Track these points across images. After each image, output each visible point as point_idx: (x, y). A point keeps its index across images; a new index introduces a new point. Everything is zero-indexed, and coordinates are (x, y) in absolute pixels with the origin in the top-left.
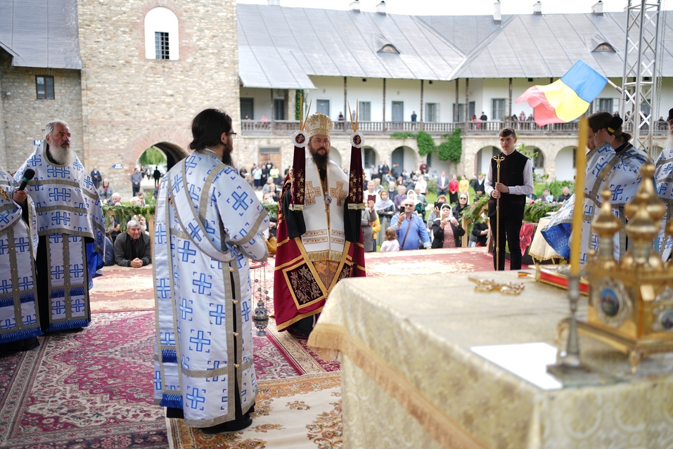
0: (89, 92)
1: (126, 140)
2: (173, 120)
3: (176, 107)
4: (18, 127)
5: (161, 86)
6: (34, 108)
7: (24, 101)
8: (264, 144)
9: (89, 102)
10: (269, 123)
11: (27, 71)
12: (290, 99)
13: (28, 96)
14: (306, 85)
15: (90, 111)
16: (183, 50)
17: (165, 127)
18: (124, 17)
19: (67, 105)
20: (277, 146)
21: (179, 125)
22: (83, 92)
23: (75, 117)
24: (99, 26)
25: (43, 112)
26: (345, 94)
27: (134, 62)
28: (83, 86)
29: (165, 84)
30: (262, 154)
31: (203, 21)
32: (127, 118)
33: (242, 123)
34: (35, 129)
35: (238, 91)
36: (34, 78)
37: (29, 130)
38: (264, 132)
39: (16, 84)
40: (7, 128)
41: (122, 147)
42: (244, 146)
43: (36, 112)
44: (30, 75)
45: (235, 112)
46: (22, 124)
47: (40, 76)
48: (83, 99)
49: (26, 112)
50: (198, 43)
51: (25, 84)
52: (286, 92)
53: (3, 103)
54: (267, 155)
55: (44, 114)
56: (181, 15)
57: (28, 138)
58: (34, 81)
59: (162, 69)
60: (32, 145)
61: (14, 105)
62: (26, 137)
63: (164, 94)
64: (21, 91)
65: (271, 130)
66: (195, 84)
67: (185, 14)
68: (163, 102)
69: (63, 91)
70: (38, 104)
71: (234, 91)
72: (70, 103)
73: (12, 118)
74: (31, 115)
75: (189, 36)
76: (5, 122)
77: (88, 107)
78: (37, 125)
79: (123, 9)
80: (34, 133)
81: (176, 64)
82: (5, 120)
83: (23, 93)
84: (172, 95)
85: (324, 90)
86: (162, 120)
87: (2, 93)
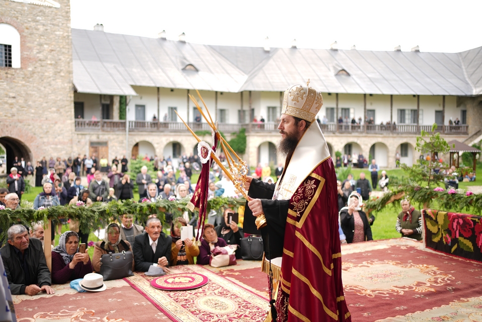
2: (15, 118)
3: (18, 107)
5: (4, 89)
8: (94, 138)
10: (98, 122)
12: (114, 104)
14: (129, 92)
16: (23, 60)
17: (7, 123)
20: (105, 141)
21: (21, 122)
26: (158, 100)
29: (8, 87)
30: (93, 147)
31: (42, 37)
33: (75, 122)
35: (72, 95)
38: (94, 129)
42: (77, 140)
45: (69, 113)
50: (38, 55)
52: (111, 97)
54: (96, 147)
56: (23, 31)
59: (5, 75)
63: (7, 96)
65: (100, 127)
66: (35, 89)
67: (26, 31)
68: (6, 103)
71: (69, 95)
75: (30, 49)
81: (18, 71)
84: (14, 97)
85: (142, 97)
86: (5, 118)
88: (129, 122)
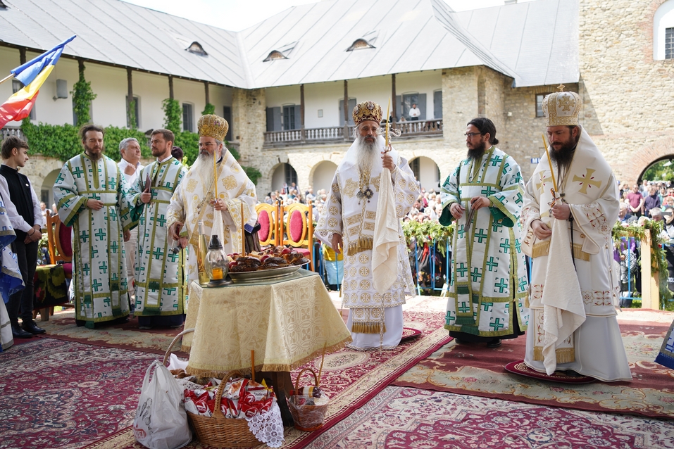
0: (586, 105)
1: (625, 153)
4: (517, 146)
6: (533, 127)
7: (523, 120)
9: (586, 116)
11: (528, 91)
13: (527, 115)
15: (587, 125)
18: (628, 19)
24: (600, 34)
25: (541, 130)
27: (638, 66)
32: (629, 129)
34: (532, 148)
36: (534, 96)
37: (527, 149)
39: (517, 105)
40: (508, 148)
41: (621, 162)
43: (535, 131)
44: (530, 94)
46: (521, 143)
47: (540, 94)
49: (525, 131)
51: (526, 104)
53: (506, 124)
55: (541, 132)
57: (526, 157)
58: (534, 100)
60: (529, 163)
61: (514, 126)
62: (524, 155)
64: (521, 111)
70: (536, 122)
73: (512, 138)
74: (530, 133)
76: (507, 142)
77: (585, 121)
78: (535, 144)
79: (627, 10)
80: (532, 152)
82: (506, 140)
83: (523, 113)
87: (505, 114)
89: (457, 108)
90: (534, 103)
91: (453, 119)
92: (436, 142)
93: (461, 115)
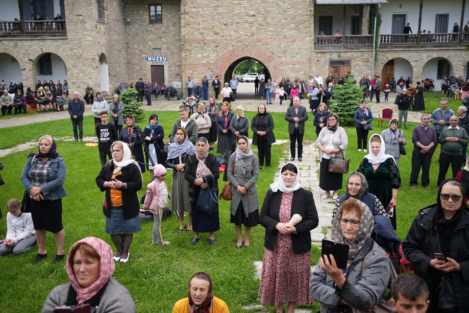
0: (186, 16)
1: (215, 55)
2: (254, 37)
3: (257, 25)
4: (136, 46)
5: (245, 8)
6: (147, 31)
7: (140, 25)
8: (335, 57)
9: (186, 24)
10: (340, 38)
11: (142, 2)
12: (364, 15)
13: (143, 21)
15: (187, 32)
17: (247, 43)
19: (171, 28)
20: (347, 59)
21: (259, 42)
22: (182, 16)
23: (177, 38)
25: (154, 34)
26: (421, 7)
28: (182, 11)
29: (248, 5)
30: (333, 67)
32: (216, 37)
33: (315, 38)
34: (148, 48)
35: (313, 9)
36: (147, 6)
37: (144, 49)
38: (335, 46)
39: (135, 12)
40: (128, 47)
41: (212, 62)
42: (317, 59)
43: (149, 34)
44: (144, 4)
45: (309, 29)
46: (138, 45)
47: (152, 5)
48: (182, 21)
49: (142, 35)
51: (141, 12)
52: (361, 7)
53: (126, 28)
54: (337, 67)
55: (154, 36)
57: (143, 56)
58: (148, 9)
60: (145, 61)
61: (133, 29)
62: (141, 54)
63: (247, 14)
64: (138, 18)
65: (342, 44)
66: (274, 5)
68: (247, 22)
69: (169, 16)
70: (151, 28)
71: (309, 9)
72: (174, 26)
73: (131, 40)
74: (145, 36)
76: (127, 43)
77: (186, 29)
78: (150, 45)
80: (147, 52)
82: (127, 41)
83: (140, 19)
84: (254, 16)
85: (401, 5)
86: (245, 37)
87: (125, 20)
88: (382, 36)
89: (78, 11)
90: (148, 12)
91: (75, 20)
92: (61, 41)
93: (81, 17)
